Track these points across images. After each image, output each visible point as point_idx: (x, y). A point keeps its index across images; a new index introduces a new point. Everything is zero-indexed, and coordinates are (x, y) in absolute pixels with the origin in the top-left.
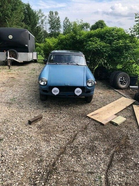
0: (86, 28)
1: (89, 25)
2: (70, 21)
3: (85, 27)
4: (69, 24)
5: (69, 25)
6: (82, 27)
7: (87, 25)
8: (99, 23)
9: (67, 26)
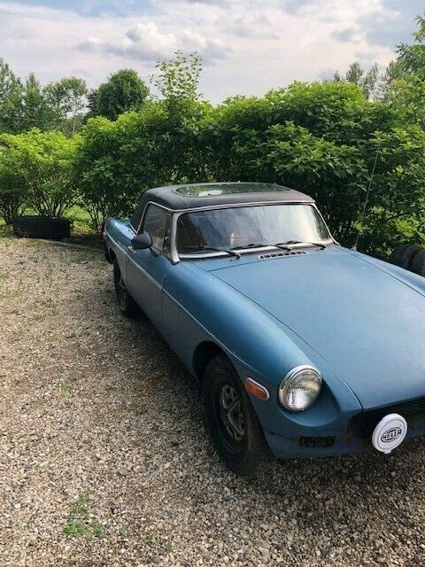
0: (76, 94)
1: (84, 85)
2: (14, 72)
3: (71, 92)
4: (11, 82)
5: (13, 87)
6: (60, 92)
7: (75, 86)
8: (123, 77)
9: (7, 89)
